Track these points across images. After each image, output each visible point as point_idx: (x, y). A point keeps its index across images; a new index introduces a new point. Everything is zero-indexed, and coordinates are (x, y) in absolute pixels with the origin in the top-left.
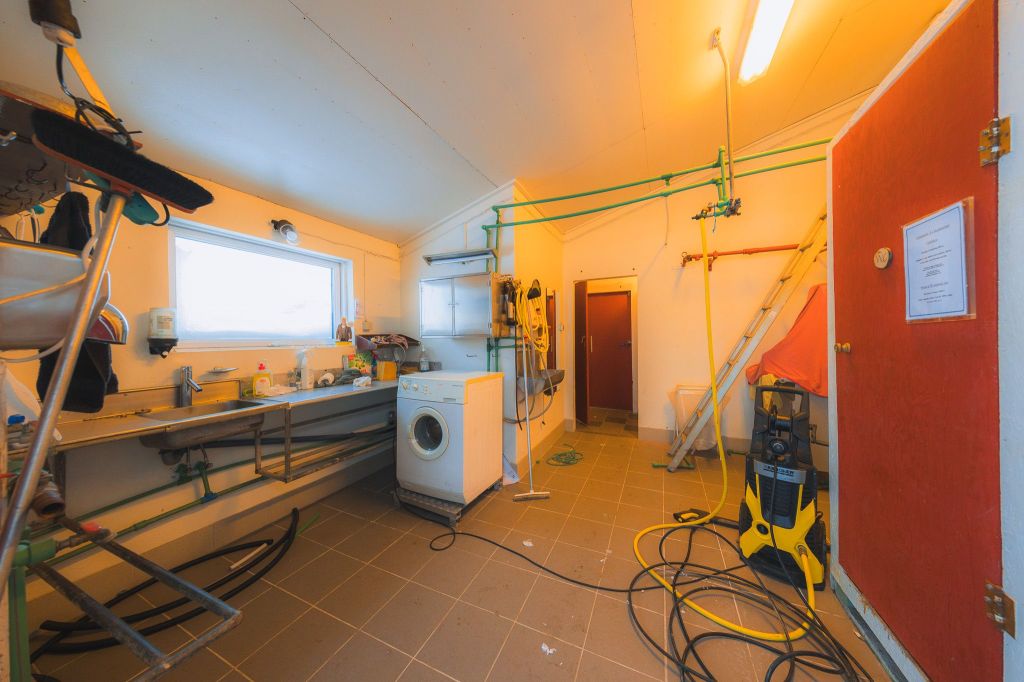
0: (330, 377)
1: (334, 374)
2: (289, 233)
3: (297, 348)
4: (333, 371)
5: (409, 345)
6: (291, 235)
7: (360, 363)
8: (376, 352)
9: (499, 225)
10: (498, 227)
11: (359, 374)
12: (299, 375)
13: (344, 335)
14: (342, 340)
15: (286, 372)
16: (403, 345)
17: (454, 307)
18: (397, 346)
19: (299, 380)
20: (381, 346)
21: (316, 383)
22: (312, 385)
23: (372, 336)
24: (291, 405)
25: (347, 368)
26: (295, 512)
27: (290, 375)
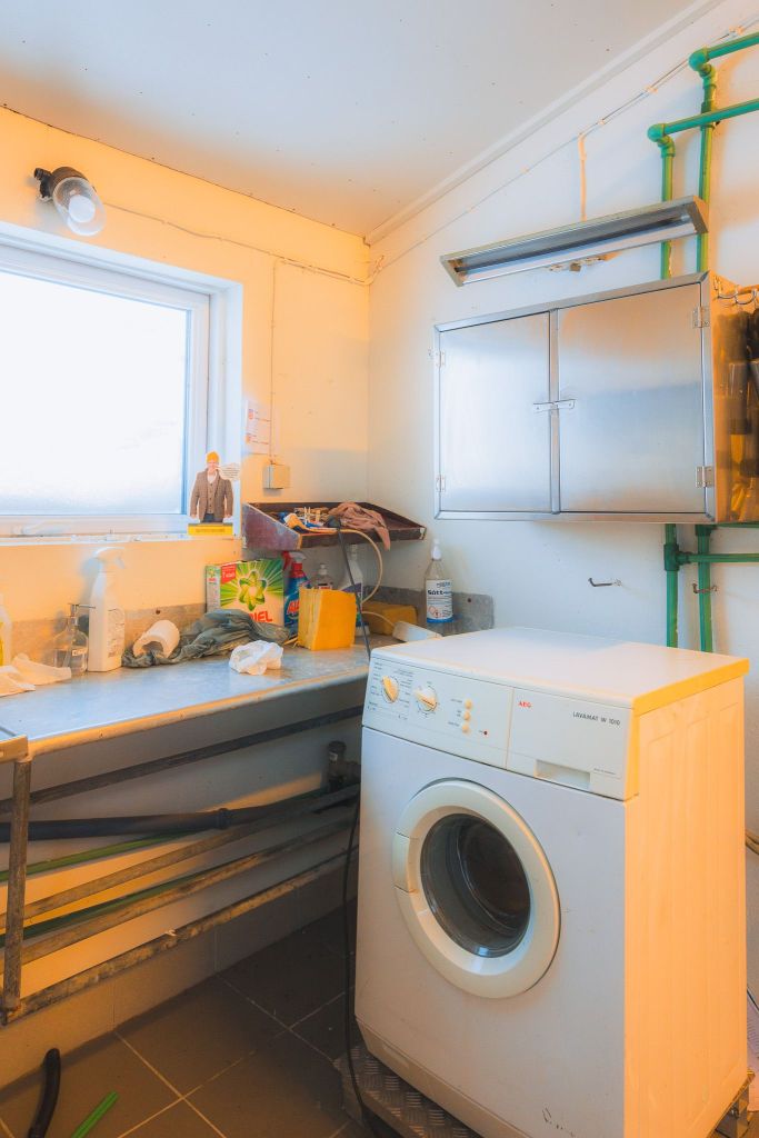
0: (166, 634)
1: (180, 626)
2: (77, 201)
3: (87, 541)
4: (180, 615)
5: (393, 537)
6: (80, 209)
7: (253, 591)
8: (298, 557)
9: (709, 119)
10: (705, 126)
11: (249, 629)
12: (84, 624)
13: (211, 504)
14: (208, 518)
15: (51, 614)
16: (377, 538)
17: (554, 413)
18: (357, 539)
19: (81, 643)
20: (312, 541)
21: (129, 650)
22: (118, 660)
23: (289, 508)
24: (32, 749)
25: (217, 608)
26: (53, 1063)
27: (60, 624)
